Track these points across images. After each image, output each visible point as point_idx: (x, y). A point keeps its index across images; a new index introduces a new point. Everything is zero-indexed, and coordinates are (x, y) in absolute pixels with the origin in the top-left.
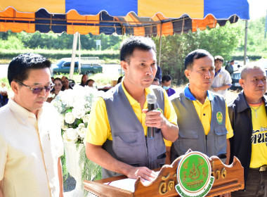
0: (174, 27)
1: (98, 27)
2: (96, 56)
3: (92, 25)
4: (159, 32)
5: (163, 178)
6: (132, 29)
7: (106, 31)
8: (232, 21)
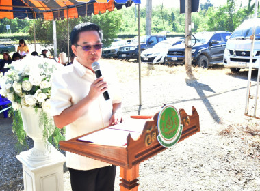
0: (78, 12)
1: (12, 13)
2: (8, 38)
3: (7, 10)
4: (66, 16)
5: (148, 131)
6: (42, 14)
7: (19, 15)
8: (127, 5)
